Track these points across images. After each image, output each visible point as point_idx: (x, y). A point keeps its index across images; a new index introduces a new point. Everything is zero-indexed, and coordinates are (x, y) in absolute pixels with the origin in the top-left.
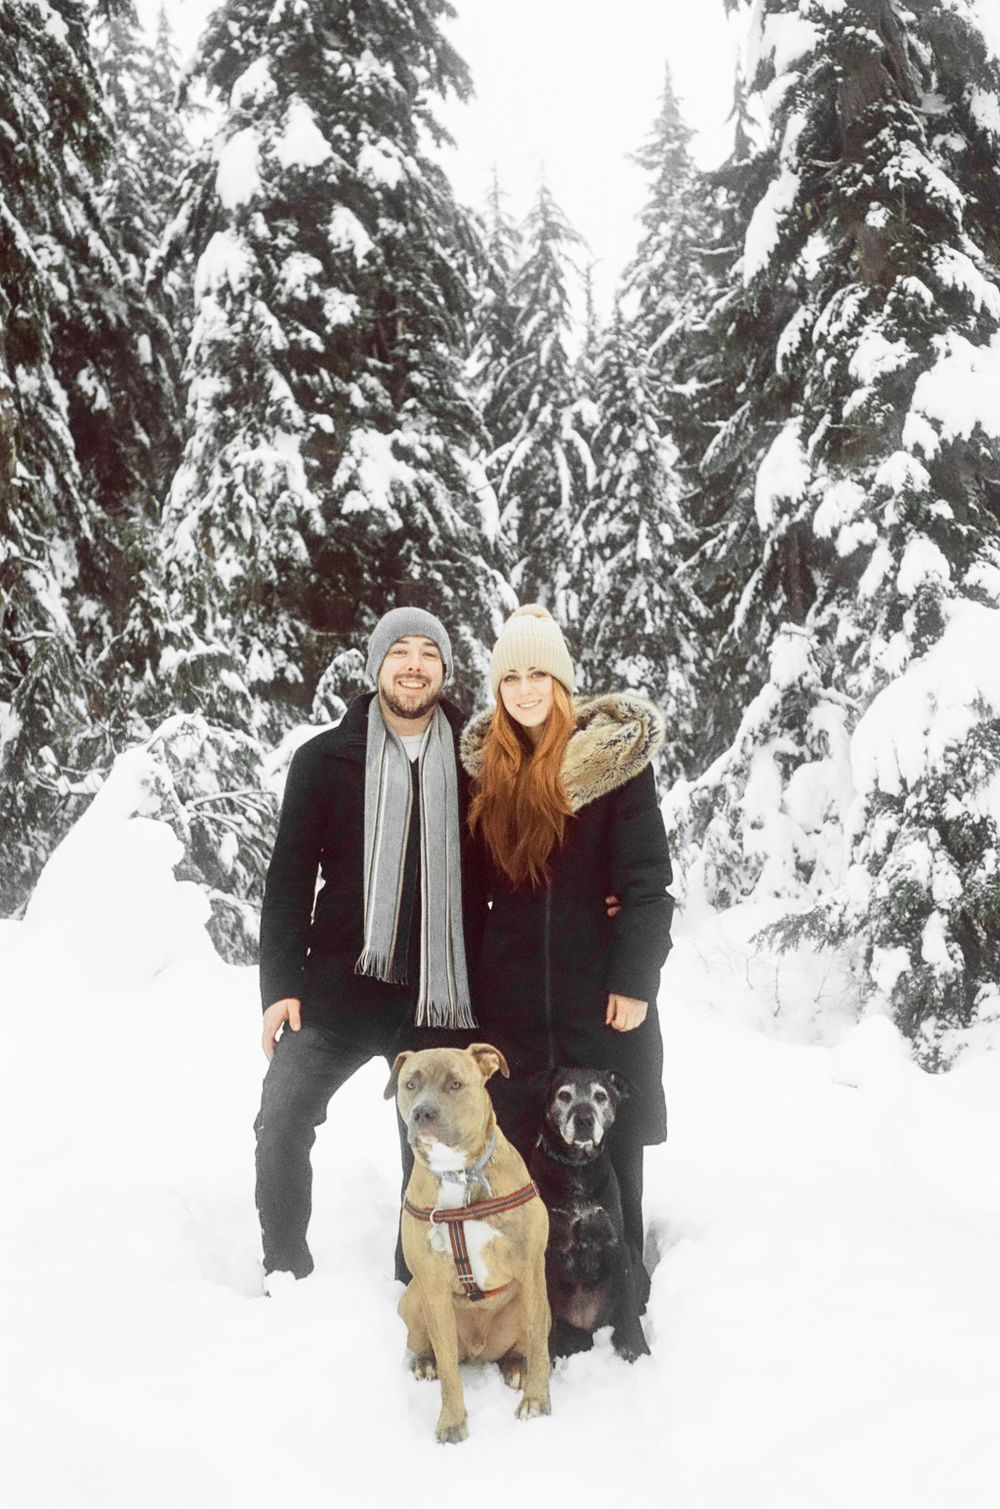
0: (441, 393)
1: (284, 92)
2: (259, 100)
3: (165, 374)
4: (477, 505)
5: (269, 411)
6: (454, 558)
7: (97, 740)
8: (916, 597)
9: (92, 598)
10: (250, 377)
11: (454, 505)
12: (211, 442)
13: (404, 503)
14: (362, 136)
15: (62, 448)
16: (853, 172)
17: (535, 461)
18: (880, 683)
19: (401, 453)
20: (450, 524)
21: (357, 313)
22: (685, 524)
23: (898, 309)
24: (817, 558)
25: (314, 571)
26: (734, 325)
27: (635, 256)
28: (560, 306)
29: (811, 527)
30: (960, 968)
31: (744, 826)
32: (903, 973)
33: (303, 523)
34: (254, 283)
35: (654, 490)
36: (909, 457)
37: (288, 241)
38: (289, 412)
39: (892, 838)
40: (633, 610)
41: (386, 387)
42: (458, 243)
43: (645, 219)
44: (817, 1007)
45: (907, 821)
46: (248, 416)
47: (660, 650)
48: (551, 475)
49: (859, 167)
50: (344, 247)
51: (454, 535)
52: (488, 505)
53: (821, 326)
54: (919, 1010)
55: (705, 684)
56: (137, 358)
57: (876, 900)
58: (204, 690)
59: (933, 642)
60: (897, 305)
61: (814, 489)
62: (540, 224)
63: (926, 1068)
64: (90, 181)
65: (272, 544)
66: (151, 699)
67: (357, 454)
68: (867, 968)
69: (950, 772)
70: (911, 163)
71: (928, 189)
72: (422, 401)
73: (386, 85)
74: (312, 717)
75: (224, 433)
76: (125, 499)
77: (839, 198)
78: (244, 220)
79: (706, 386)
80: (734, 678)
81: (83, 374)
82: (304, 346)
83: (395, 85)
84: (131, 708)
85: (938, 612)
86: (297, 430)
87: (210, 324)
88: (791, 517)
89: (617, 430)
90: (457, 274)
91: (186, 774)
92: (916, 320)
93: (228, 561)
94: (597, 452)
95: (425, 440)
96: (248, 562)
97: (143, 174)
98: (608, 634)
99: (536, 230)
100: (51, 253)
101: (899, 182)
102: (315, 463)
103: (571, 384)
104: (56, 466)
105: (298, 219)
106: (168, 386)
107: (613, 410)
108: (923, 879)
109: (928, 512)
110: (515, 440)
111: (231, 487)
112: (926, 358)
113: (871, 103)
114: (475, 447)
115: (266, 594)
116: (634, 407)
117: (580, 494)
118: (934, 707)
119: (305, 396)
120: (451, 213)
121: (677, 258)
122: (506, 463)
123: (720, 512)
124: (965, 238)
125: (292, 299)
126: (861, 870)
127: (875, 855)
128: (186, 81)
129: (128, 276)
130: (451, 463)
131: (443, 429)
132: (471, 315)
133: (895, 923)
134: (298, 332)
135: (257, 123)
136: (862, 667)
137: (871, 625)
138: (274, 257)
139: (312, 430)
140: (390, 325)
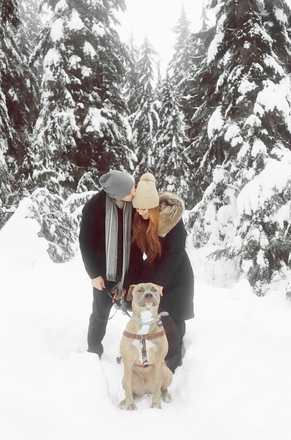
0: (115, 97)
1: (71, 8)
2: (63, 10)
3: (34, 91)
4: (126, 130)
5: (65, 101)
6: (119, 146)
7: (14, 196)
8: (257, 157)
9: (12, 156)
10: (59, 92)
11: (119, 130)
12: (48, 110)
13: (104, 130)
14: (93, 21)
15: (4, 111)
16: (240, 32)
17: (142, 118)
18: (243, 184)
19: (104, 115)
20: (118, 136)
21: (91, 73)
22: (186, 137)
23: (253, 73)
24: (225, 147)
25: (78, 149)
26: (202, 78)
27: (172, 59)
28: (150, 73)
29: (224, 138)
30: (268, 266)
31: (205, 223)
32: (251, 267)
33: (74, 135)
34: (61, 64)
35: (177, 127)
36: (255, 116)
37: (71, 52)
38: (71, 102)
39: (248, 228)
40: (170, 162)
41: (100, 95)
42: (121, 53)
43: (175, 48)
44: (225, 277)
45: (253, 223)
46: (59, 103)
47: (178, 174)
48: (147, 123)
49: (242, 31)
50: (88, 54)
51: (119, 139)
52: (129, 130)
53: (230, 77)
54: (255, 278)
55: (191, 184)
56: (26, 86)
57: (243, 246)
58: (46, 182)
59: (262, 171)
60: (252, 71)
61: (225, 127)
62: (145, 49)
63: (257, 295)
64: (13, 34)
65: (65, 141)
66: (30, 185)
67: (91, 115)
68: (240, 266)
69: (266, 209)
70: (257, 30)
71: (262, 38)
72: (110, 100)
73: (101, 6)
74: (77, 191)
75: (52, 108)
76: (22, 127)
77: (236, 39)
78: (58, 45)
79: (193, 97)
80: (200, 182)
81: (10, 90)
82: (75, 83)
83: (103, 6)
84: (24, 187)
85: (263, 162)
86: (73, 107)
87: (48, 76)
88: (218, 135)
89: (167, 109)
90: (121, 62)
91: (40, 206)
92: (258, 76)
93: (52, 146)
94: (161, 116)
95: (111, 111)
96: (58, 146)
97: (28, 32)
98: (163, 169)
99: (143, 50)
100: (1, 54)
101: (253, 35)
102: (78, 117)
103: (153, 96)
104: (2, 116)
105: (74, 45)
106: (35, 94)
107: (165, 103)
108: (257, 240)
109: (261, 133)
110: (137, 112)
111: (54, 123)
112: (261, 88)
113: (246, 12)
114: (125, 114)
115: (63, 155)
116: (172, 103)
117: (155, 128)
118: (261, 190)
119: (76, 98)
120: (119, 44)
121: (185, 59)
122: (134, 119)
123: (196, 134)
124: (272, 52)
125: (72, 69)
126: (239, 237)
127: (243, 233)
128: (41, 4)
129: (24, 61)
130: (118, 118)
131: (116, 108)
132: (125, 74)
133: (249, 253)
134: (74, 78)
135: (62, 17)
136: (238, 179)
137: (241, 167)
138: (67, 56)
139: (78, 107)
140: (101, 77)
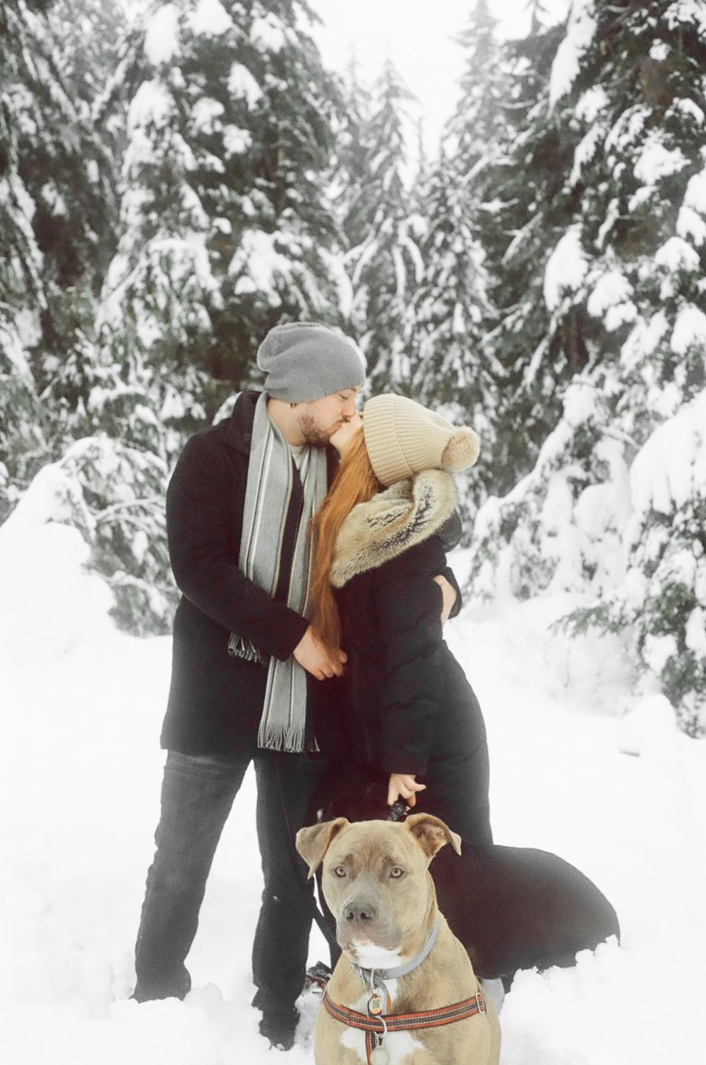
0: (310, 205)
3: (107, 189)
4: (336, 289)
5: (182, 215)
8: (686, 355)
9: (54, 354)
10: (168, 190)
11: (320, 288)
12: (139, 238)
13: (282, 287)
14: (254, 13)
15: (24, 238)
16: (640, 15)
17: (379, 260)
18: (641, 424)
19: (281, 249)
20: (316, 302)
21: (249, 145)
22: (489, 307)
24: (590, 332)
25: (214, 336)
26: (531, 155)
27: (454, 111)
28: (399, 147)
29: (586, 308)
31: (542, 534)
32: (671, 658)
33: (206, 300)
34: (172, 121)
35: (467, 282)
36: (683, 241)
37: (198, 90)
38: (197, 217)
39: (663, 548)
40: (450, 369)
41: (271, 200)
42: (326, 95)
43: (463, 85)
45: (676, 534)
46: (166, 219)
47: (469, 399)
48: (390, 271)
49: (645, 12)
50: (240, 95)
51: (318, 310)
52: (345, 288)
53: (612, 139)
54: (682, 685)
55: (502, 426)
56: (88, 178)
57: (649, 598)
58: (124, 422)
59: (699, 391)
60: (673, 122)
61: (590, 279)
62: (385, 87)
63: (687, 732)
65: (183, 315)
66: (82, 426)
67: (247, 249)
68: (639, 651)
70: (687, 9)
71: (700, 30)
72: (296, 210)
75: (148, 231)
76: (76, 281)
77: (629, 35)
78: (165, 73)
79: (507, 205)
80: (524, 420)
81: (46, 188)
82: (209, 169)
84: (67, 434)
86: (203, 230)
87: (140, 150)
88: (572, 299)
89: (440, 237)
90: (324, 119)
92: (689, 134)
93: (150, 327)
94: (425, 253)
95: (298, 239)
96: (165, 328)
97: (94, 44)
98: (431, 387)
99: (382, 91)
100: (23, 98)
101: (677, 24)
102: (216, 255)
103: (406, 205)
104: (20, 253)
105: (206, 72)
106: (110, 199)
107: (437, 221)
108: (688, 582)
109: (697, 288)
110: (365, 244)
111: (149, 269)
112: (697, 164)
114: (335, 247)
115: (178, 352)
116: (453, 220)
117: (411, 285)
118: (699, 444)
119: (209, 205)
120: (319, 72)
121: (487, 112)
122: (358, 261)
123: (515, 299)
125: (201, 134)
126: (637, 573)
127: (649, 561)
129: (80, 116)
130: (317, 257)
131: (312, 232)
132: (334, 151)
133: (666, 617)
134: (204, 157)
136: (624, 413)
137: (630, 382)
138: (188, 101)
139: (214, 231)
140: (273, 155)
